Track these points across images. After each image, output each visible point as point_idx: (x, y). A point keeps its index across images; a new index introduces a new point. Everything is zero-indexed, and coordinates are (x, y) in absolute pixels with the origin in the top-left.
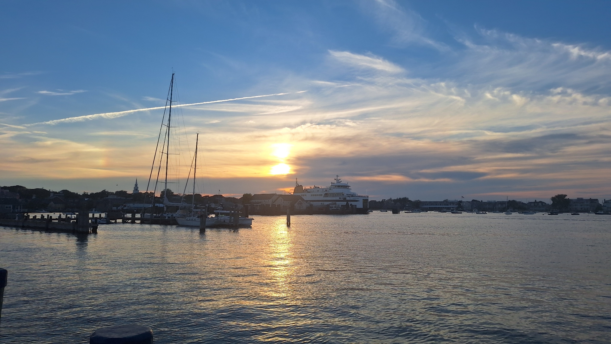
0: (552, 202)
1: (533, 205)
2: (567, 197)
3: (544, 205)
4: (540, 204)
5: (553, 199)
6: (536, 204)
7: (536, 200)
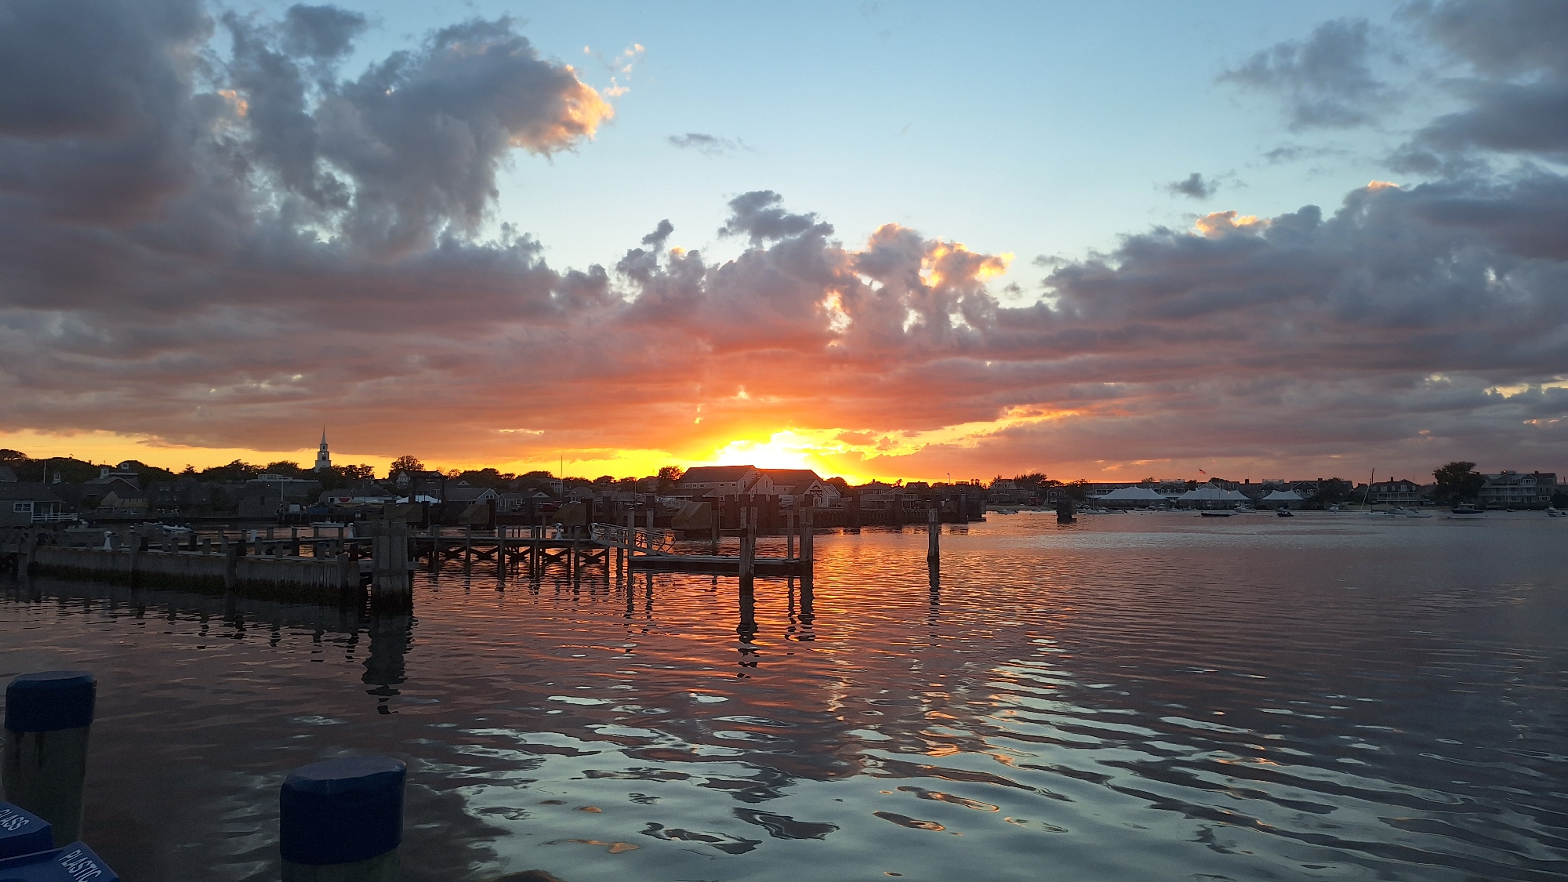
2: (1474, 471)
3: (1414, 487)
5: (1439, 474)
6: (1393, 488)
7: (1392, 478)
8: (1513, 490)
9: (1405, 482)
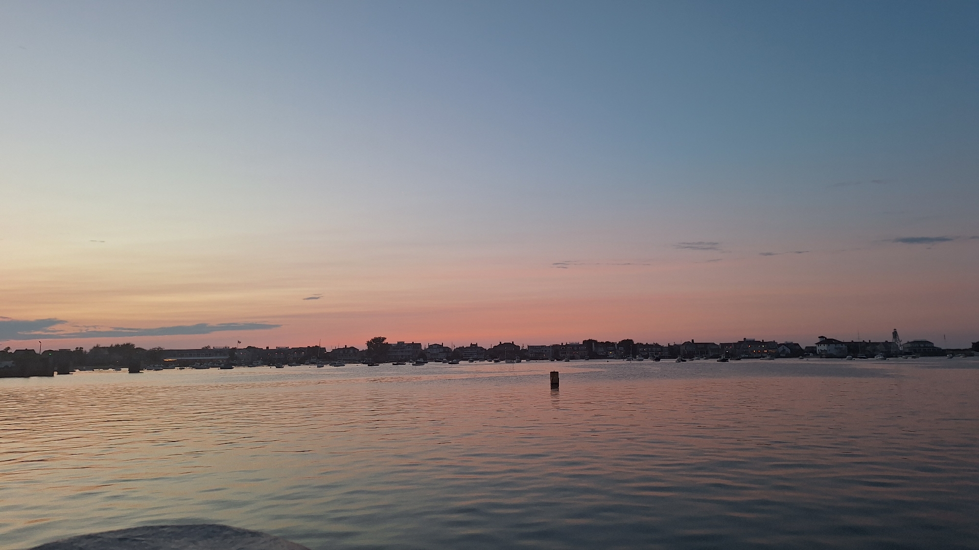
0: (366, 348)
1: (341, 352)
2: (385, 341)
3: (356, 351)
4: (351, 351)
5: (369, 344)
6: (346, 351)
7: (346, 346)
8: (402, 352)
9: (352, 348)
